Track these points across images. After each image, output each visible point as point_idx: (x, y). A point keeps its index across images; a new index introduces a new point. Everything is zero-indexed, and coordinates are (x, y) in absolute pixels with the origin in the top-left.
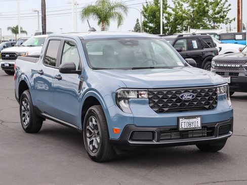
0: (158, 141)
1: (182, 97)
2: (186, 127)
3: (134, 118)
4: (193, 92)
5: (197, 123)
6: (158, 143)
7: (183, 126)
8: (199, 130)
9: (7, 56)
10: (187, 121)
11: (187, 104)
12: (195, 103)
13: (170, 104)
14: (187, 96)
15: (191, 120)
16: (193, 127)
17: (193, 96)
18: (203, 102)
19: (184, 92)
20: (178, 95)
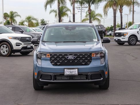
0: (53, 80)
1: (67, 57)
2: (69, 74)
3: (42, 68)
4: (74, 55)
5: (75, 72)
6: (53, 81)
7: (67, 73)
8: (77, 76)
9: (117, 34)
10: (69, 70)
11: (71, 61)
12: (76, 61)
13: (61, 61)
14: (70, 57)
15: (72, 70)
16: (73, 74)
17: (74, 57)
18: (81, 61)
19: (69, 55)
20: (65, 57)
